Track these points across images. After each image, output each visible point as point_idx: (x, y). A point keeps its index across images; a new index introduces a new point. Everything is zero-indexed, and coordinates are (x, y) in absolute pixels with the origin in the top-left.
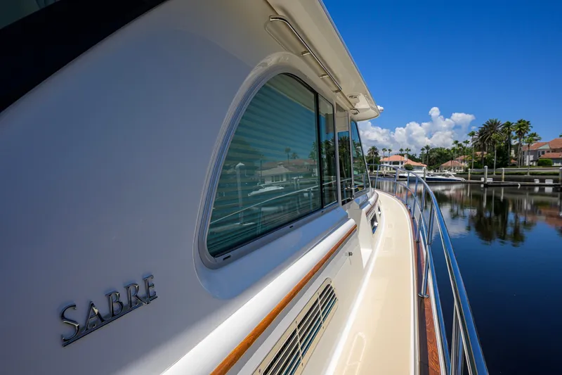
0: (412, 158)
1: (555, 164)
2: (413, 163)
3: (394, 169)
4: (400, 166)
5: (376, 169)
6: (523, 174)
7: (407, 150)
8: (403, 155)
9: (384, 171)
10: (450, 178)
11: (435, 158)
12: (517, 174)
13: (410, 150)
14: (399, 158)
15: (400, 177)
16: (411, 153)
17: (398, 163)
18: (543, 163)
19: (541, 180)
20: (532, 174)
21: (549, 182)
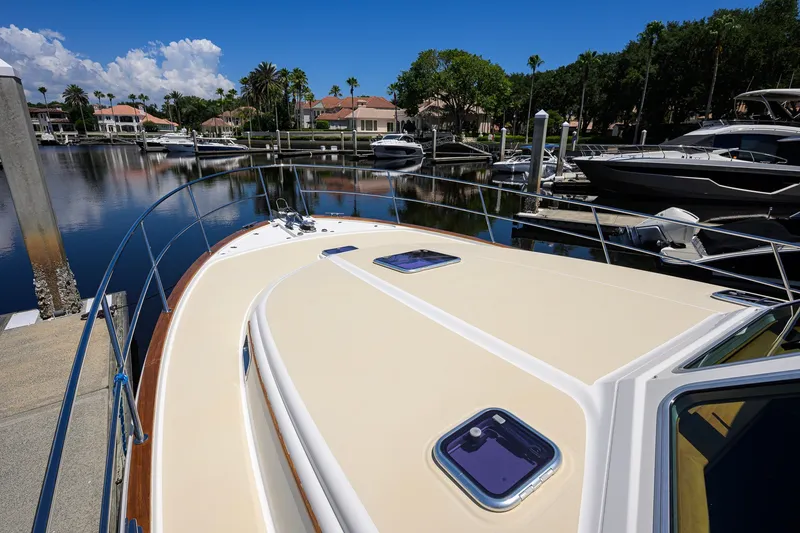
0: (151, 111)
1: (332, 128)
2: (156, 120)
3: (125, 128)
4: (134, 124)
5: (90, 130)
6: (308, 139)
7: (141, 96)
8: (136, 106)
9: (108, 134)
10: (230, 145)
11: (189, 112)
12: (302, 139)
13: (146, 98)
14: (130, 111)
15: (150, 144)
16: (148, 103)
17: (129, 119)
18: (322, 126)
19: (328, 147)
20: (317, 139)
21: (334, 149)
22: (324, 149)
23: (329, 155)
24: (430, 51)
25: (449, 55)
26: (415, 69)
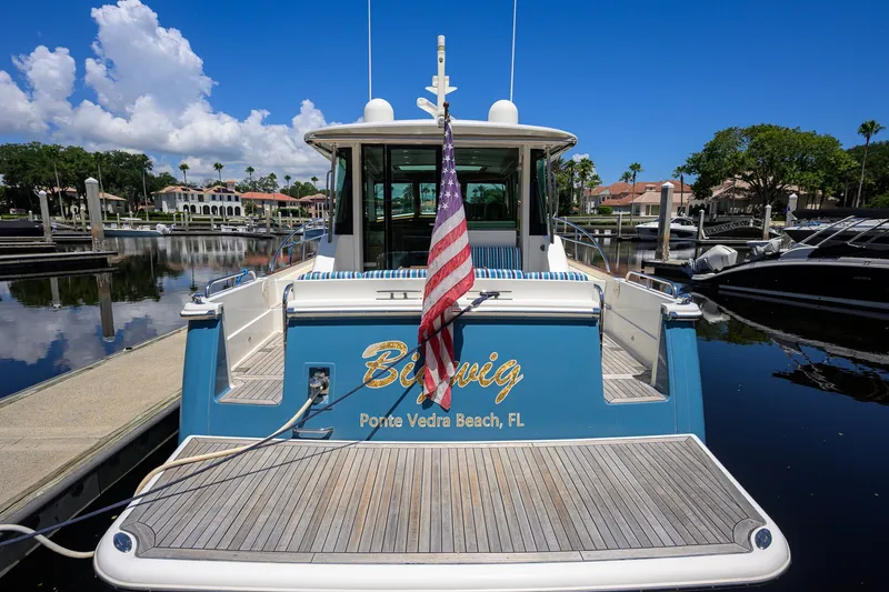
1: (614, 213)
6: (584, 224)
12: (579, 223)
18: (603, 211)
19: (602, 231)
20: (592, 224)
21: (608, 233)
22: (597, 233)
23: (602, 238)
24: (731, 129)
25: (753, 131)
26: (709, 149)
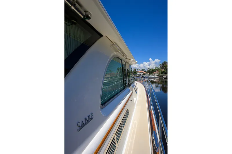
0: (145, 71)
2: (145, 73)
4: (142, 74)
5: (136, 75)
9: (138, 75)
10: (155, 76)
11: (151, 71)
14: (142, 72)
16: (145, 70)
17: (141, 73)
